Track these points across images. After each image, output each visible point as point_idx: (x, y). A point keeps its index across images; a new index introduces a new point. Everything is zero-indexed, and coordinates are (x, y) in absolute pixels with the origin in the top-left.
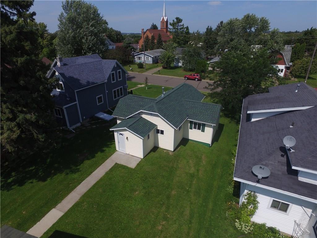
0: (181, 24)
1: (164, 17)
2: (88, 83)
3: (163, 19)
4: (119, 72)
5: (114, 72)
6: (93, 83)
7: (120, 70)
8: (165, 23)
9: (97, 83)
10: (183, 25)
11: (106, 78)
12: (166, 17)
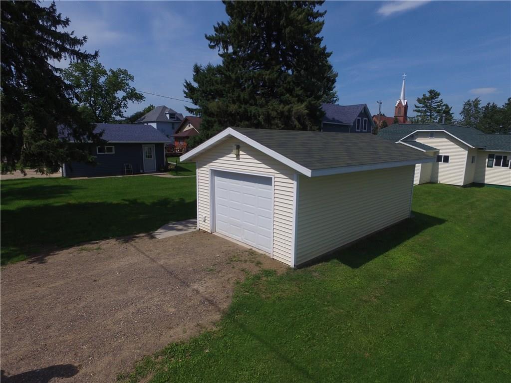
0: (438, 99)
1: (402, 100)
2: (334, 120)
3: (400, 103)
4: (366, 120)
5: (360, 118)
6: (338, 121)
7: (367, 119)
8: (403, 109)
9: (342, 123)
10: (441, 101)
11: (352, 122)
12: (406, 101)
